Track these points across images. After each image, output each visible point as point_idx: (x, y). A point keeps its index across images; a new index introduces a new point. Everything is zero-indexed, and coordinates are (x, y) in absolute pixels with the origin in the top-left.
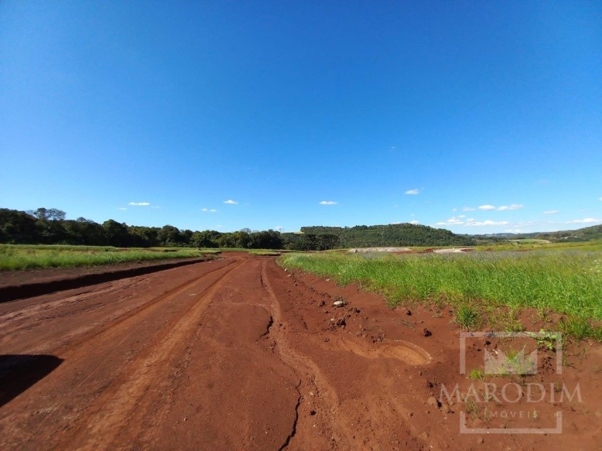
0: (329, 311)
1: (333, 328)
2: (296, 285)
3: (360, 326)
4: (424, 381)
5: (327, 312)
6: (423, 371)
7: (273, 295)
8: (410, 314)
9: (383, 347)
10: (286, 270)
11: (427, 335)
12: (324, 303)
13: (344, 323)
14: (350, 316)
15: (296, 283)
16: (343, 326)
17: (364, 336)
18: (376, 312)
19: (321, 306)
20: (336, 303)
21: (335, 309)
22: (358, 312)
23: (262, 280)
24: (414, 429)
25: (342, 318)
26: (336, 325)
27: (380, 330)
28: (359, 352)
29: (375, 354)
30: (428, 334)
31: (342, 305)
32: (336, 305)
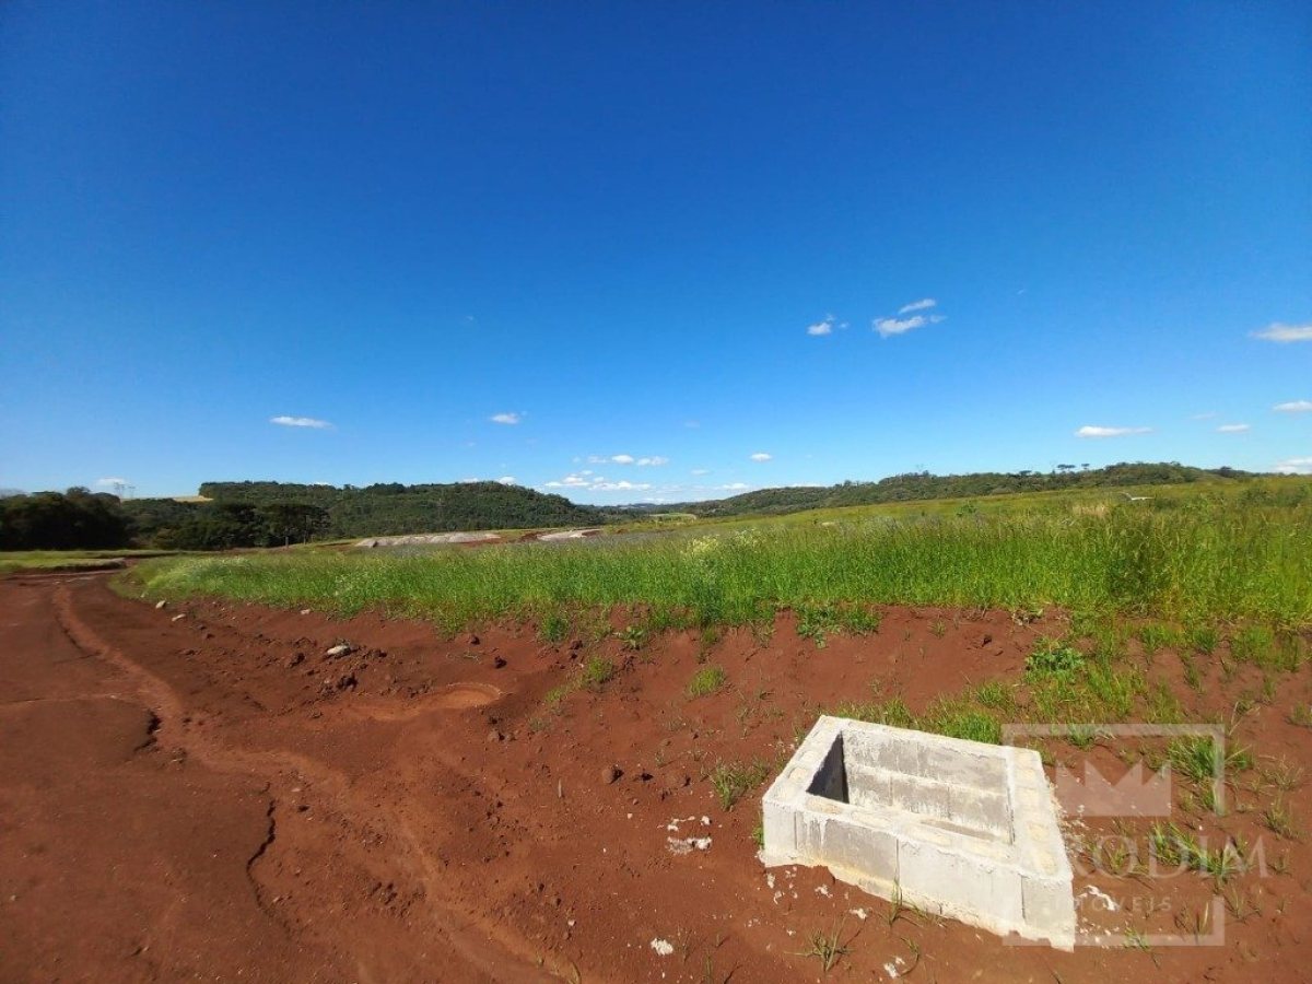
0: (316, 670)
1: (329, 695)
2: (209, 636)
3: (388, 678)
4: (485, 718)
5: (311, 673)
6: (484, 710)
7: (135, 670)
8: (477, 642)
9: (429, 700)
10: (160, 605)
11: (499, 667)
12: (301, 658)
13: (352, 681)
14: (366, 666)
15: (209, 631)
16: (352, 686)
17: (394, 691)
18: (418, 649)
19: (294, 664)
20: (332, 651)
21: (331, 663)
22: (384, 655)
23: (74, 642)
24: (465, 772)
25: (350, 675)
26: (334, 689)
27: (425, 676)
28: (382, 716)
29: (416, 711)
30: (501, 664)
31: (347, 652)
32: (332, 655)
